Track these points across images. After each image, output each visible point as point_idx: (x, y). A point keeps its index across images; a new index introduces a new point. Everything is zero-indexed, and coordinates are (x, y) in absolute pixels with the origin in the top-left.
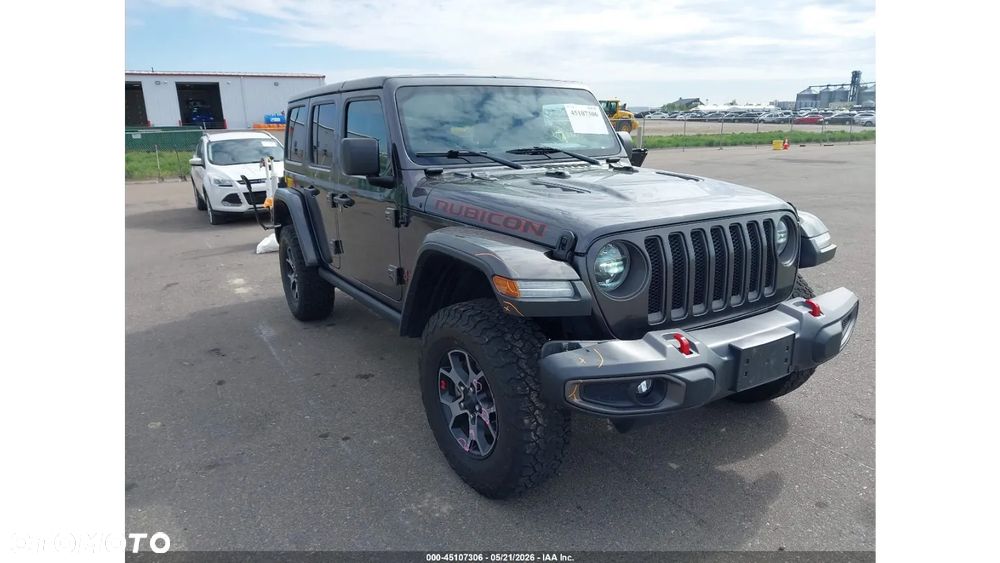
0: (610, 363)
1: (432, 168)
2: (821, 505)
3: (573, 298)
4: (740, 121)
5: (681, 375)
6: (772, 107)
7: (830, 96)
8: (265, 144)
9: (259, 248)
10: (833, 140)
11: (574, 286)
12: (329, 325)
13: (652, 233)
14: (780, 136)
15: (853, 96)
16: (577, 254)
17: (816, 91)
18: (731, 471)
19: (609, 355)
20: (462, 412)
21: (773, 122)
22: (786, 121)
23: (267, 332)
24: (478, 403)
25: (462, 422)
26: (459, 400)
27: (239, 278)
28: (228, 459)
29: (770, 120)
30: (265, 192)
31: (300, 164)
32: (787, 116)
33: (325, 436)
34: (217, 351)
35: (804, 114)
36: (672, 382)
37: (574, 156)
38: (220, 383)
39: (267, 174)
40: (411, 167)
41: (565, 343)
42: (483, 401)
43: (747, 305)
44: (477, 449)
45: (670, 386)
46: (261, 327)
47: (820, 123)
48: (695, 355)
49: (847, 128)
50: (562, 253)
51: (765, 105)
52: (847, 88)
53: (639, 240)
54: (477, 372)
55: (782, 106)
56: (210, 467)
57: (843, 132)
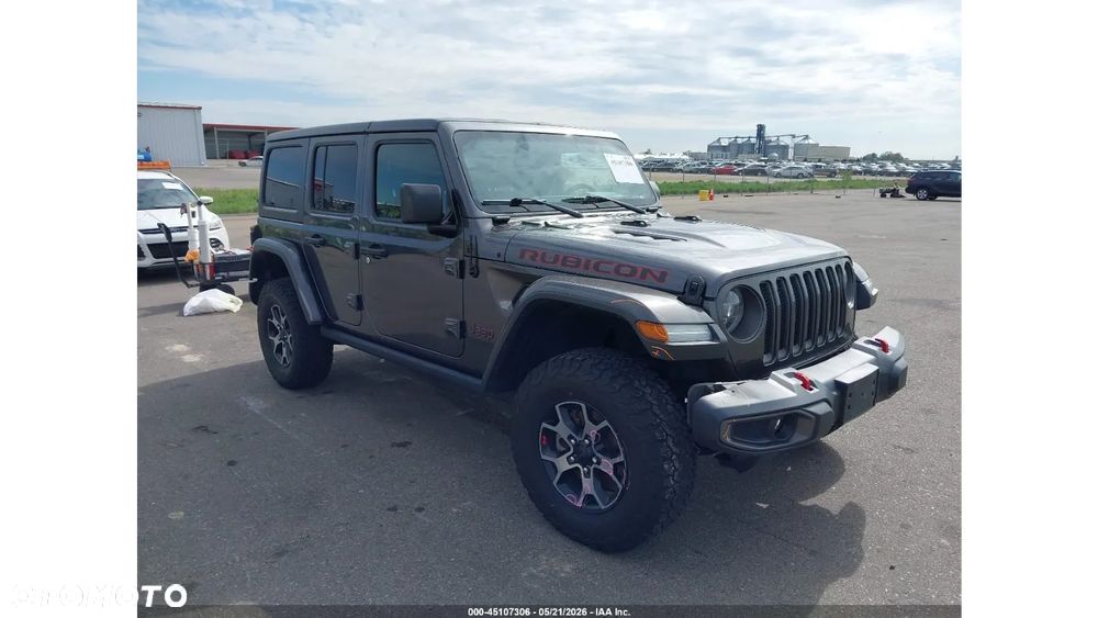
0: (754, 401)
1: (499, 217)
2: (905, 526)
3: (712, 340)
4: (659, 170)
5: (812, 409)
6: (686, 157)
7: (736, 148)
8: (168, 186)
9: (187, 309)
10: (751, 191)
11: (711, 329)
12: (326, 393)
13: (764, 278)
14: (703, 186)
15: (759, 149)
16: (707, 299)
17: (725, 143)
18: (815, 506)
19: (751, 394)
20: (572, 466)
21: (691, 172)
22: (702, 171)
23: (255, 405)
24: (594, 455)
25: (572, 478)
26: (569, 453)
27: (180, 343)
28: (295, 544)
29: (686, 169)
30: (187, 243)
31: (295, 211)
32: (704, 167)
33: (394, 509)
34: (204, 429)
35: (719, 164)
36: (803, 416)
37: (622, 206)
38: (231, 463)
39: (190, 221)
40: (480, 216)
41: (710, 385)
42: (603, 452)
43: (817, 350)
44: (596, 503)
45: (800, 420)
46: (243, 398)
47: (737, 174)
48: (816, 390)
49: (762, 180)
50: (692, 298)
51: (678, 156)
52: (753, 140)
53: (755, 284)
54: (596, 423)
55: (695, 156)
56: (280, 554)
57: (758, 183)
